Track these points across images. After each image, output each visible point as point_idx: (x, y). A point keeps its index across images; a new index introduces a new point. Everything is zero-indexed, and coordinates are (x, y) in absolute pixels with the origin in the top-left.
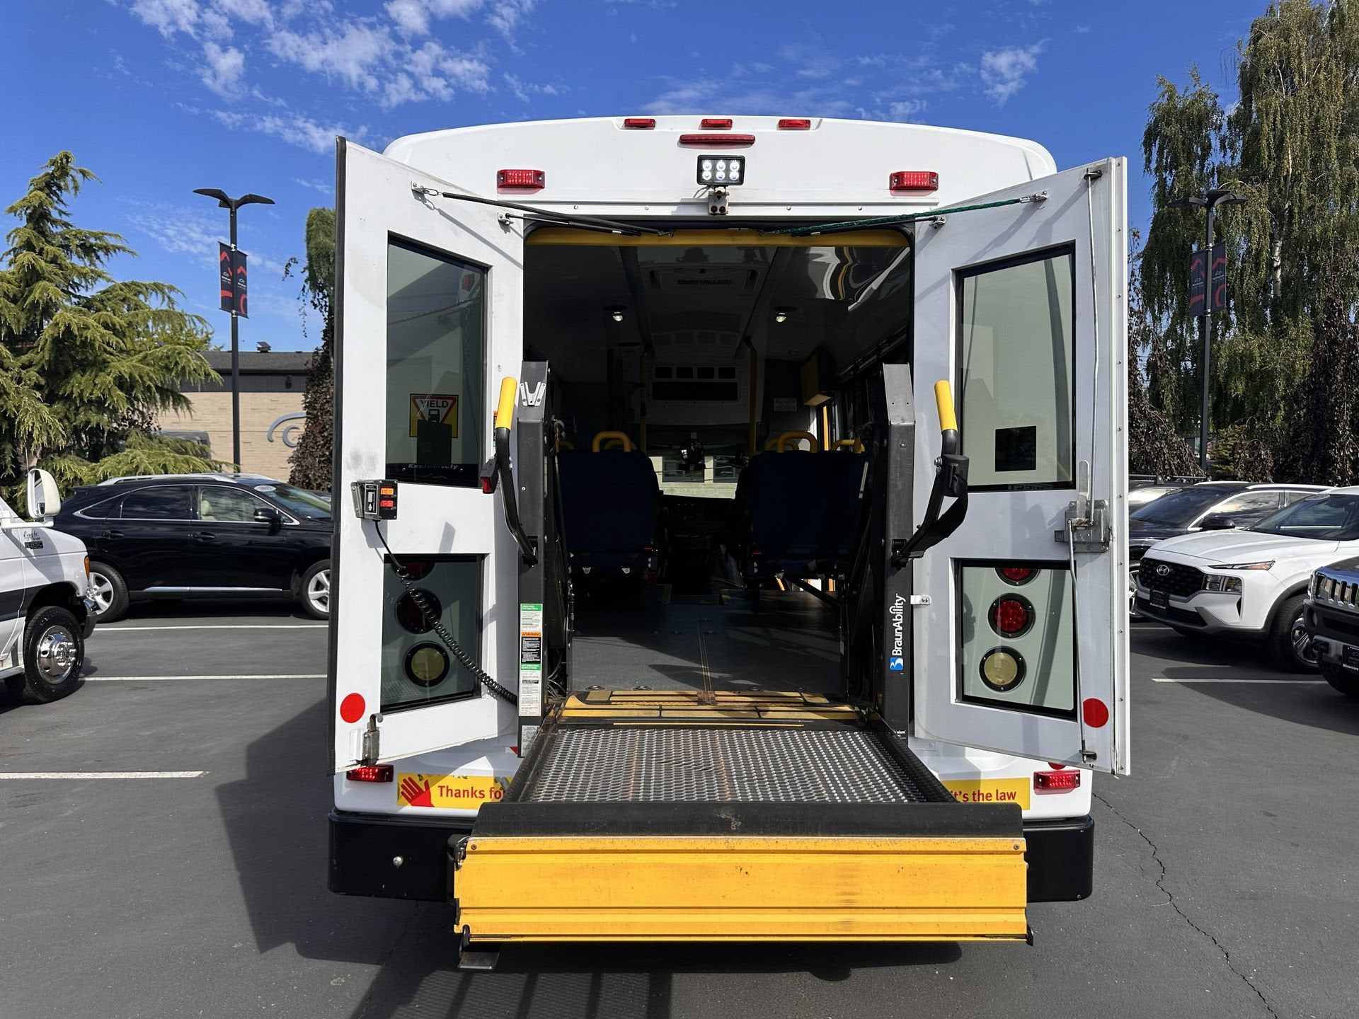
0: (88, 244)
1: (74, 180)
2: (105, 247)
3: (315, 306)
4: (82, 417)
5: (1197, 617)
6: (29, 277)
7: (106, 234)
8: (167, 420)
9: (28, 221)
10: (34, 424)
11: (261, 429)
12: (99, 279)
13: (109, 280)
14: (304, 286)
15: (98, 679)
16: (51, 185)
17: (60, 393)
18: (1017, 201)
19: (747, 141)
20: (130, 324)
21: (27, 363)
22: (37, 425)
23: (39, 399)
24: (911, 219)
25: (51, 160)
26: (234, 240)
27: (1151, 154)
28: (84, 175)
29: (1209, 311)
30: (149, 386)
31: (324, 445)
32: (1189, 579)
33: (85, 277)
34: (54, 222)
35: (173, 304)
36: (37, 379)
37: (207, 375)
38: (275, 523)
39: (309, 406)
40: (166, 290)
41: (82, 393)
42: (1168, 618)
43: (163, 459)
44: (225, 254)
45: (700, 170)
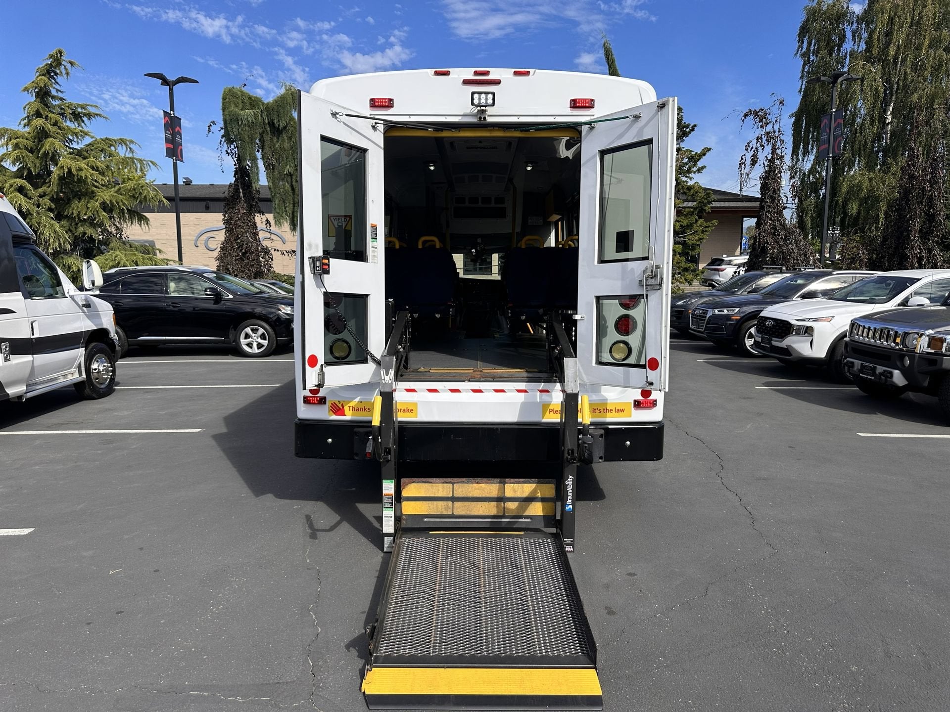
0: (77, 112)
1: (65, 68)
2: (88, 114)
3: (228, 153)
4: (81, 229)
5: (787, 351)
6: (40, 136)
7: (88, 105)
8: (133, 232)
9: (37, 97)
10: (50, 234)
11: (190, 238)
12: (87, 137)
13: (92, 137)
14: (221, 141)
15: (123, 387)
16: (50, 71)
17: (65, 214)
18: (627, 117)
19: (497, 82)
20: (108, 167)
21: (42, 194)
22: (52, 235)
23: (52, 218)
24: (581, 124)
25: (50, 55)
26: (172, 109)
27: (803, 42)
28: (72, 65)
29: (831, 155)
30: (123, 209)
31: (238, 248)
32: (784, 328)
33: (76, 135)
34: (54, 97)
35: (133, 152)
36: (50, 204)
37: (160, 201)
38: (218, 298)
39: (227, 222)
40: (128, 143)
41: (79, 214)
42: (771, 352)
43: (135, 258)
44: (167, 118)
45: (473, 99)
